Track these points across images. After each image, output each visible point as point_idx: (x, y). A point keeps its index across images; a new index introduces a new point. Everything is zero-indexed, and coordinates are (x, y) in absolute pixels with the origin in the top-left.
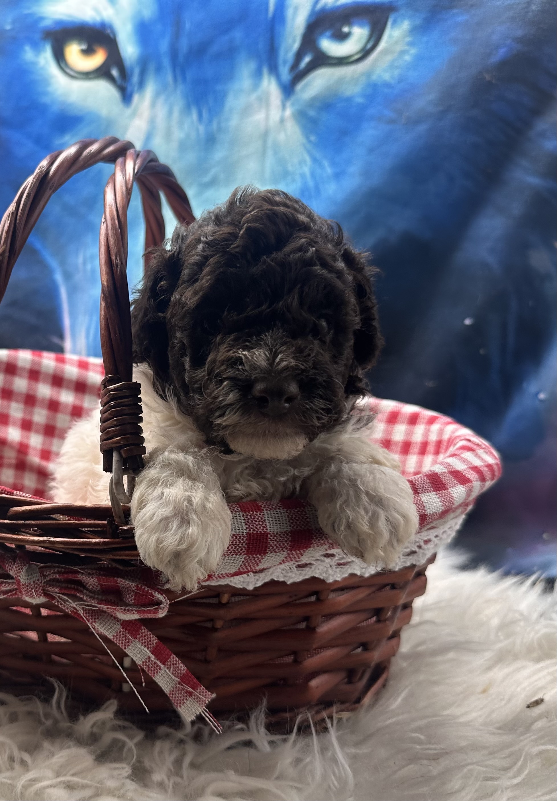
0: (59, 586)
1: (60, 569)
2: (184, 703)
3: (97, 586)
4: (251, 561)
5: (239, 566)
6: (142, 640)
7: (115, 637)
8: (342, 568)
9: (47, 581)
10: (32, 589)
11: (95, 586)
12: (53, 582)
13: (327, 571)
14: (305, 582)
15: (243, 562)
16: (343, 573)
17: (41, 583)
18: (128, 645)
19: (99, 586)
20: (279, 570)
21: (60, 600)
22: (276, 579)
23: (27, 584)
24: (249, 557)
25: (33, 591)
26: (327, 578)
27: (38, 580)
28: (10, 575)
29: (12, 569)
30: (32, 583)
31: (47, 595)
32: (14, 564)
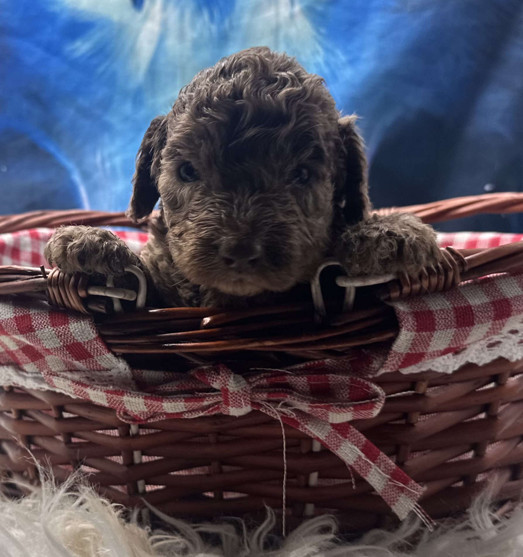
0: (266, 391)
1: (266, 374)
2: (398, 500)
3: (307, 387)
4: (461, 335)
5: (450, 341)
6: (352, 439)
7: (327, 438)
9: (253, 388)
10: (241, 397)
11: (305, 387)
12: (259, 388)
14: (493, 363)
15: (453, 336)
17: (248, 390)
18: (340, 445)
19: (309, 387)
20: (474, 351)
21: (267, 408)
22: (470, 361)
23: (235, 392)
24: (459, 330)
25: (242, 399)
26: (511, 357)
27: (245, 388)
28: (212, 388)
29: (216, 381)
30: (240, 391)
31: (253, 404)
32: (219, 374)
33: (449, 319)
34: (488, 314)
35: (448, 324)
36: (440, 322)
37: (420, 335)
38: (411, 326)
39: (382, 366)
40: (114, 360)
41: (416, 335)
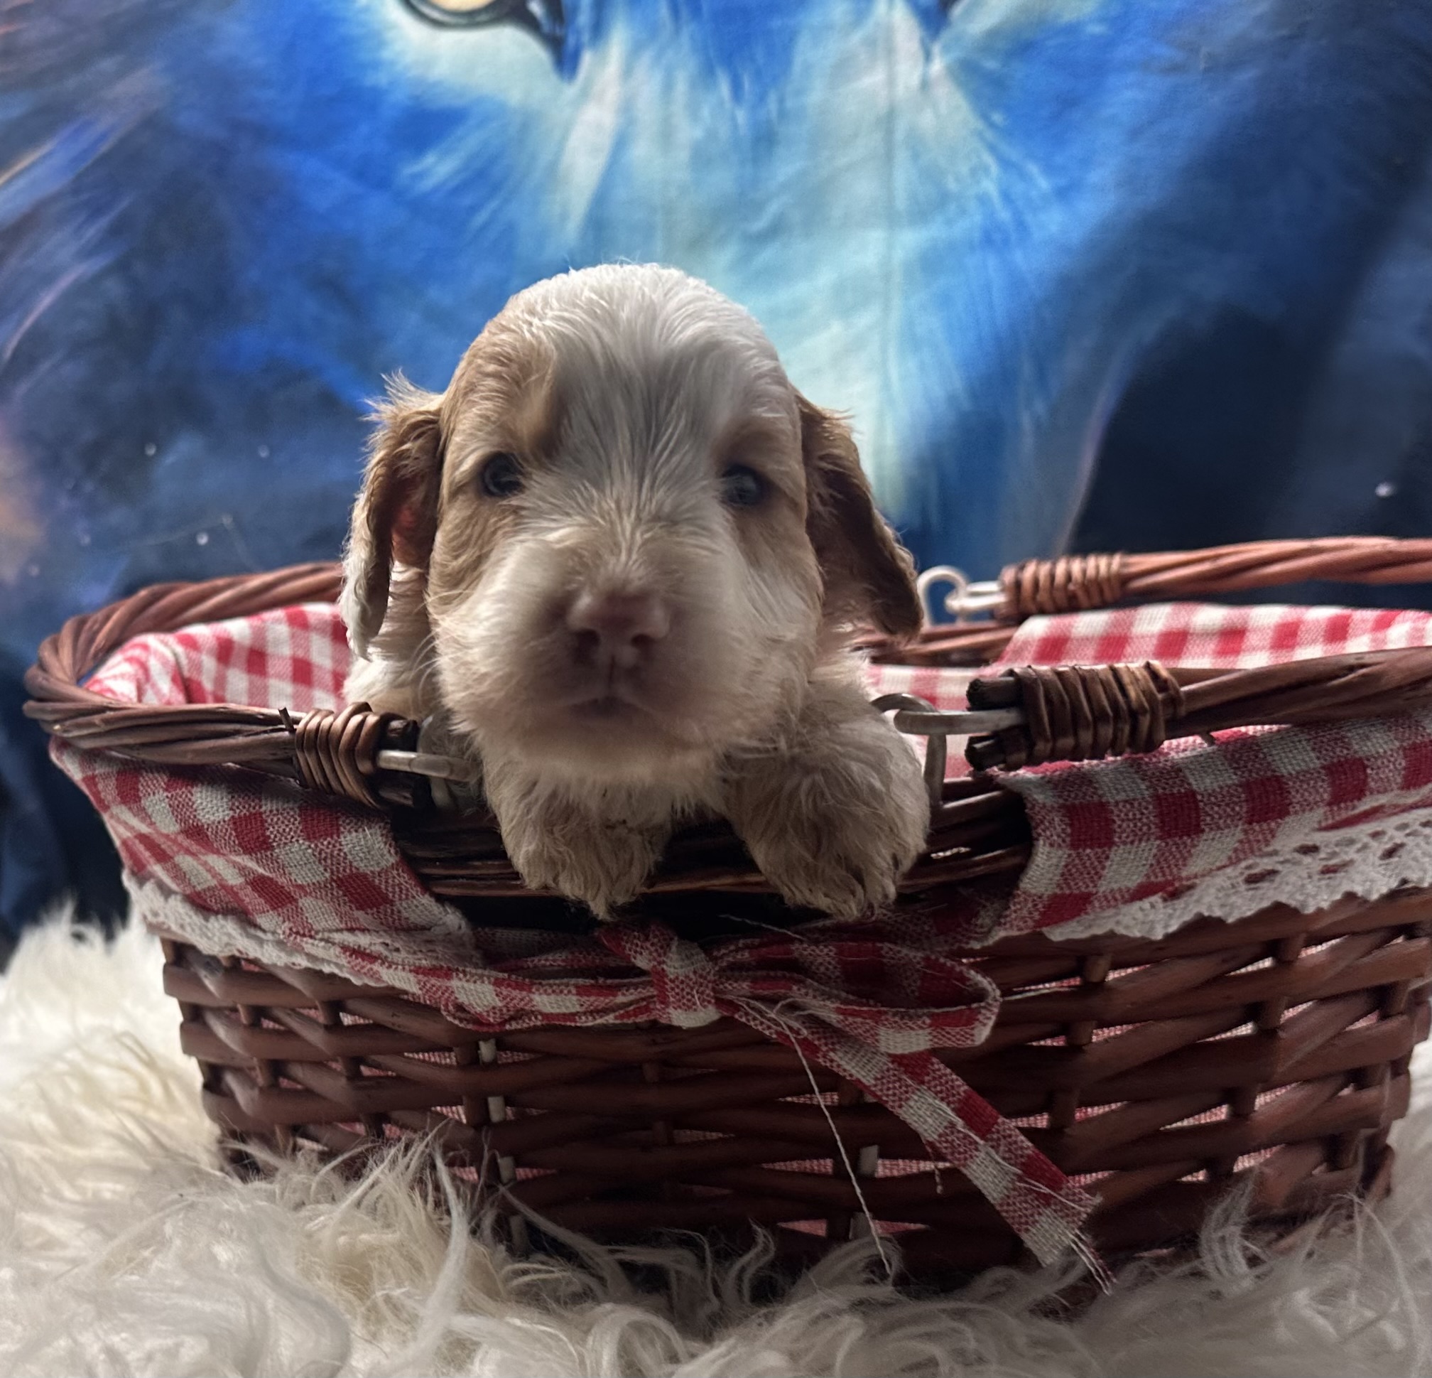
0: (747, 977)
1: (749, 940)
2: (1036, 1222)
3: (835, 968)
4: (1171, 853)
6: (935, 1087)
8: (1329, 878)
9: (721, 970)
10: (692, 989)
11: (831, 967)
12: (735, 970)
13: (1303, 886)
14: (1262, 915)
15: (1155, 856)
16: (1332, 893)
17: (709, 973)
18: (906, 1100)
19: (839, 967)
20: (1212, 891)
21: (750, 1011)
22: (1206, 914)
23: (681, 978)
24: (1167, 844)
25: (695, 992)
26: (1304, 904)
27: (703, 969)
28: (635, 967)
29: (641, 954)
30: (692, 976)
31: (720, 1002)
32: (647, 939)
33: (1145, 820)
34: (1233, 810)
35: (1141, 830)
36: (1124, 825)
37: (1078, 855)
38: (1059, 836)
39: (998, 923)
40: (436, 908)
41: (1070, 855)
